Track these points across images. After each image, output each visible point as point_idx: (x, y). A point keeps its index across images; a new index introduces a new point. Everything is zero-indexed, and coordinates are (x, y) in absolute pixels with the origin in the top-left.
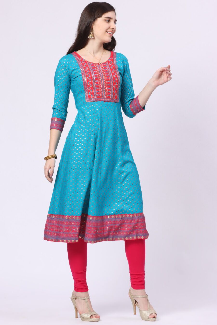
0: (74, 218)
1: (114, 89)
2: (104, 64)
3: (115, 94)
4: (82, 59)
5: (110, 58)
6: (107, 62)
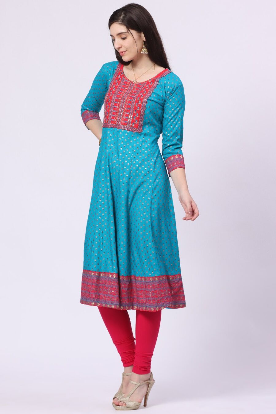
1: (134, 115)
2: (139, 85)
3: (134, 121)
4: (121, 73)
5: (154, 78)
6: (146, 82)
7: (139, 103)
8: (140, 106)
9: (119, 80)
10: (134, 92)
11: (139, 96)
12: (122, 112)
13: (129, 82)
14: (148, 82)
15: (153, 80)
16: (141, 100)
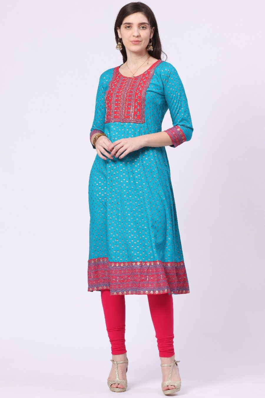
0: (101, 261)
1: (135, 107)
2: (136, 78)
3: (136, 112)
4: (119, 73)
5: (149, 69)
6: (142, 74)
7: (139, 95)
8: (140, 97)
10: (132, 86)
11: (138, 89)
14: (144, 75)
15: (148, 72)
16: (141, 92)
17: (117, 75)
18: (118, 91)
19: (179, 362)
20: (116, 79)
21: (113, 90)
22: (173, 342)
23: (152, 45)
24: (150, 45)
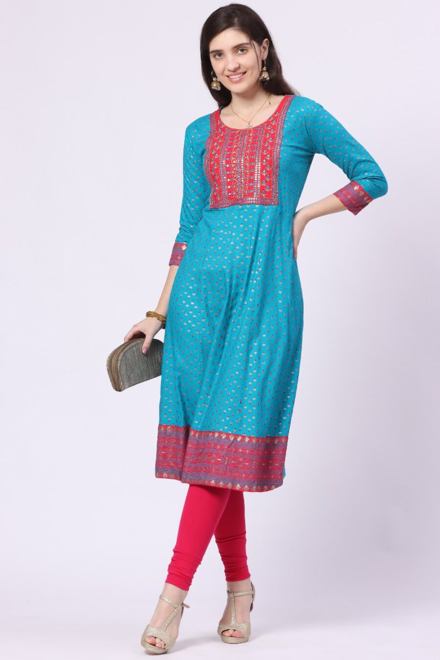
2: (256, 130)
3: (265, 187)
4: (221, 124)
5: (275, 113)
6: (265, 123)
9: (222, 135)
10: (253, 143)
11: (264, 148)
12: (242, 178)
13: (238, 132)
14: (268, 123)
15: (275, 117)
17: (218, 127)
18: (228, 153)
19: (188, 607)
20: (217, 135)
21: (218, 152)
22: (196, 571)
23: (267, 70)
24: (263, 71)
